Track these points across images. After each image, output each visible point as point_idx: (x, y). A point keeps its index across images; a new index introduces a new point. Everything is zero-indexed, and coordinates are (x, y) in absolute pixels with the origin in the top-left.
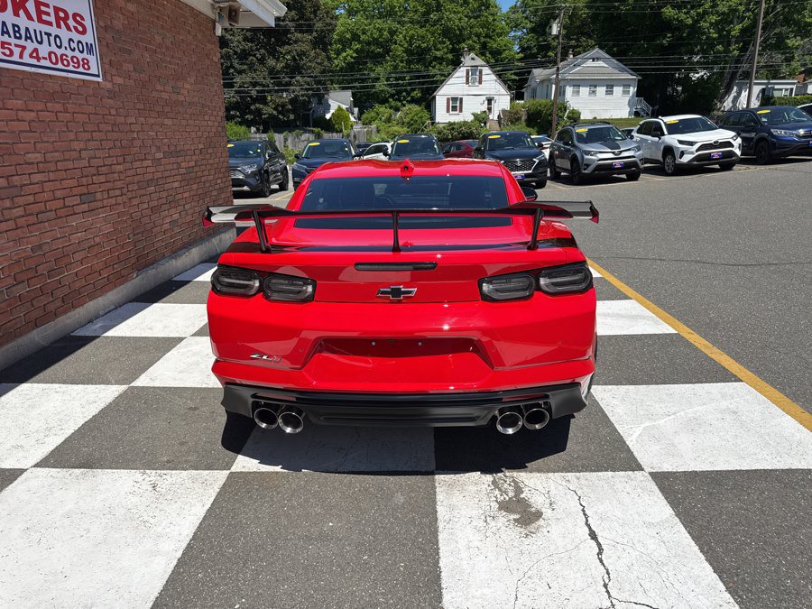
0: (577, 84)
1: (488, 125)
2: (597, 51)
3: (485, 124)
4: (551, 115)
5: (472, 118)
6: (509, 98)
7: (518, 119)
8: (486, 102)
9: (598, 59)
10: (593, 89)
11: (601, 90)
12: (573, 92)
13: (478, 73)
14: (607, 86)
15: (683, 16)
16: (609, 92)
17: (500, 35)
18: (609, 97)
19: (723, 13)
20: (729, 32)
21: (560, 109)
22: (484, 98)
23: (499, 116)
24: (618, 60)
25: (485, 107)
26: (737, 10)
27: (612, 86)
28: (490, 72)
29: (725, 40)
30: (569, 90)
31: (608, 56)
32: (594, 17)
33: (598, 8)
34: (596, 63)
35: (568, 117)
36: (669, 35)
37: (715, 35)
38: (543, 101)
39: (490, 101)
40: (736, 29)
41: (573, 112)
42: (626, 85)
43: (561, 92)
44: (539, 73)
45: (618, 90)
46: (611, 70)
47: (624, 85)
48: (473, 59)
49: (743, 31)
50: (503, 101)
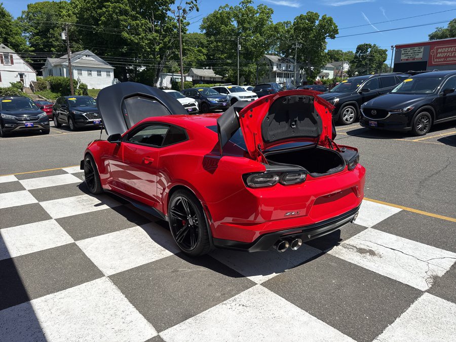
0: (80, 69)
1: (24, 90)
2: (87, 52)
3: (22, 89)
4: (69, 86)
5: (10, 85)
6: (35, 74)
7: (45, 88)
8: (19, 76)
9: (89, 56)
10: (89, 72)
11: (94, 73)
12: (78, 73)
13: (9, 58)
14: (98, 71)
15: (133, 38)
16: (99, 75)
17: (16, 34)
18: (99, 77)
19: (150, 40)
20: (155, 49)
21: (74, 83)
22: (17, 73)
23: (31, 85)
24: (100, 57)
25: (18, 79)
26: (156, 39)
27: (100, 72)
28: (18, 57)
29: (153, 52)
30: (75, 72)
31: (94, 55)
32: (80, 32)
33: (82, 27)
34: (88, 58)
35: (80, 87)
36: (125, 47)
37: (149, 50)
38: (60, 77)
39: (21, 75)
40: (157, 48)
41: (82, 85)
42: (108, 71)
43: (70, 73)
44: (52, 61)
45: (104, 74)
46: (97, 62)
47: (106, 71)
48: (4, 48)
49: (160, 49)
50: (31, 76)
